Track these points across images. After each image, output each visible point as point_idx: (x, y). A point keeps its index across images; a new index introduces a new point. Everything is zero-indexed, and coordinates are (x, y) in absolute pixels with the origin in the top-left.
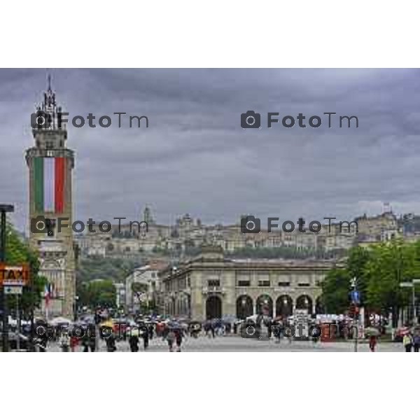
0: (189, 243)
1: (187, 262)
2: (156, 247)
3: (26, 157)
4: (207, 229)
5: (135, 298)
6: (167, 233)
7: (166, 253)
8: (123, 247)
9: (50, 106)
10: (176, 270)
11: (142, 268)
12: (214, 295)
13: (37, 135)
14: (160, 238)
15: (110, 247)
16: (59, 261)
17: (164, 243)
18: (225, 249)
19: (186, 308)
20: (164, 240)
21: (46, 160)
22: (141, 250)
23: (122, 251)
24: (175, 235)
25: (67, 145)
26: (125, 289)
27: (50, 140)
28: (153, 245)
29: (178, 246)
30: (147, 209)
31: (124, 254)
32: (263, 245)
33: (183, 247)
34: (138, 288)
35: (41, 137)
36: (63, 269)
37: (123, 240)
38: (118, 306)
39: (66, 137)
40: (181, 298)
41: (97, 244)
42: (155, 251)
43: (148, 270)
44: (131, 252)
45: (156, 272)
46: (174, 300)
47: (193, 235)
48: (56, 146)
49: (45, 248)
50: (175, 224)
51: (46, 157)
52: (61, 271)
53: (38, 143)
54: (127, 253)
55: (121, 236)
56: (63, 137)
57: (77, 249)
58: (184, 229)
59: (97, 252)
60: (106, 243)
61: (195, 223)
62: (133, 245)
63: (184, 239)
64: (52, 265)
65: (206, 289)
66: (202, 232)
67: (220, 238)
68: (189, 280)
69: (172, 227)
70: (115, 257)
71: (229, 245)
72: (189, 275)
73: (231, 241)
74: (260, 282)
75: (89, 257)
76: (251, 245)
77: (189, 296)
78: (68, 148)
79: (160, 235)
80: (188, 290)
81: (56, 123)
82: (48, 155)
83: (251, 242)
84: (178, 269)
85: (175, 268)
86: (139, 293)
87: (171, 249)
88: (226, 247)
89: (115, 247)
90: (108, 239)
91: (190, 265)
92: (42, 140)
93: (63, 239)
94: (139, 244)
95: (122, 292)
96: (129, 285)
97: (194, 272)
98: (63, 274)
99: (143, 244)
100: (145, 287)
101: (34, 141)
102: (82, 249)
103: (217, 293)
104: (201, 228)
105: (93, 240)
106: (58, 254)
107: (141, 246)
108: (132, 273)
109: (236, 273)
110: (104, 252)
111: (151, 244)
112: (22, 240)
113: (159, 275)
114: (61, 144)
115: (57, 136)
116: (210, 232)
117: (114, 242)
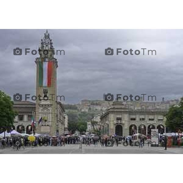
8: (94, 109)
12: (119, 124)
15: (90, 109)
19: (107, 131)
37: (94, 106)
41: (85, 107)
55: (94, 104)
59: (85, 110)
60: (88, 107)
62: (98, 108)
67: (132, 105)
70: (91, 113)
75: (82, 112)
76: (143, 108)
77: (108, 125)
83: (143, 107)
89: (92, 109)
90: (89, 106)
105: (83, 106)
109: (129, 114)
117: (92, 107)
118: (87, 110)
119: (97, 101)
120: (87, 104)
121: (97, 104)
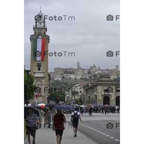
0: (95, 76)
2: (81, 78)
3: (30, 38)
4: (102, 70)
5: (73, 97)
6: (86, 72)
7: (85, 80)
8: (68, 77)
12: (106, 95)
13: (35, 30)
14: (83, 74)
16: (42, 80)
19: (95, 101)
20: (85, 75)
21: (38, 39)
22: (75, 79)
24: (89, 73)
26: (68, 94)
27: (40, 32)
28: (80, 77)
29: (91, 77)
30: (78, 62)
31: (69, 80)
33: (92, 77)
34: (74, 93)
35: (37, 31)
36: (44, 84)
37: (68, 75)
38: (66, 101)
39: (46, 31)
40: (92, 96)
41: (58, 76)
42: (81, 79)
43: (78, 86)
45: (82, 87)
46: (89, 97)
47: (96, 73)
48: (43, 34)
49: (37, 75)
51: (38, 38)
53: (35, 33)
54: (70, 80)
55: (67, 73)
58: (93, 71)
59: (58, 79)
61: (97, 68)
62: (72, 76)
63: (93, 74)
64: (39, 82)
65: (103, 93)
66: (100, 72)
68: (96, 89)
69: (88, 70)
70: (65, 81)
72: (96, 87)
73: (112, 75)
75: (54, 81)
77: (96, 96)
80: (95, 93)
81: (43, 25)
82: (39, 37)
84: (92, 85)
85: (90, 84)
86: (75, 95)
87: (88, 78)
89: (65, 77)
90: (62, 74)
91: (96, 83)
93: (44, 71)
95: (68, 95)
96: (70, 92)
97: (98, 85)
98: (43, 86)
100: (77, 93)
102: (52, 78)
103: (107, 94)
105: (57, 74)
106: (41, 78)
107: (76, 77)
108: (72, 87)
109: (116, 87)
110: (61, 80)
111: (80, 76)
114: (45, 33)
116: (103, 72)
117: (65, 75)
118: (60, 79)
119: (71, 69)
120: (59, 73)
121: (71, 73)
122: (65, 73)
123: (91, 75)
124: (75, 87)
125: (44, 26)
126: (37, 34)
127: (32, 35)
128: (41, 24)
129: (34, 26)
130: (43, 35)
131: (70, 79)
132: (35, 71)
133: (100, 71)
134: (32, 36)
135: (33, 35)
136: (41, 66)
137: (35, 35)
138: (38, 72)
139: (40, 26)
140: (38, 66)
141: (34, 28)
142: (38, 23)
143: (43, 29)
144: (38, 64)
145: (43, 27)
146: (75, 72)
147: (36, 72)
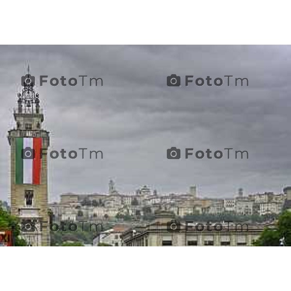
0: (147, 209)
1: (145, 225)
2: (118, 214)
3: (8, 137)
4: (162, 198)
6: (128, 201)
7: (127, 218)
8: (90, 213)
9: (28, 93)
10: (135, 233)
11: (108, 231)
13: (17, 118)
14: (122, 206)
15: (80, 214)
16: (36, 225)
17: (125, 210)
18: (176, 215)
20: (125, 207)
21: (25, 139)
22: (106, 216)
23: (90, 216)
24: (135, 203)
25: (43, 127)
27: (29, 123)
28: (116, 212)
29: (138, 212)
30: (111, 181)
31: (92, 219)
32: (208, 211)
33: (142, 213)
35: (21, 120)
36: (39, 232)
37: (91, 208)
39: (42, 120)
41: (69, 211)
42: (118, 216)
43: (112, 232)
44: (97, 218)
45: (119, 235)
47: (150, 203)
48: (34, 127)
49: (25, 215)
50: (135, 194)
51: (26, 137)
52: (37, 234)
53: (18, 125)
56: (40, 120)
57: (51, 216)
58: (142, 199)
59: (69, 218)
60: (77, 210)
61: (152, 194)
62: (99, 211)
63: (142, 206)
66: (158, 201)
67: (173, 205)
68: (147, 241)
69: (132, 197)
71: (180, 211)
72: (146, 237)
73: (181, 208)
74: (206, 241)
76: (198, 211)
78: (44, 129)
79: (122, 204)
81: (35, 108)
82: (27, 135)
83: (197, 208)
84: (137, 232)
85: (134, 231)
87: (132, 215)
88: (178, 213)
89: (84, 214)
90: (77, 207)
91: (147, 229)
92: (22, 123)
93: (40, 207)
94: (104, 211)
97: (151, 234)
98: (39, 237)
99: (107, 211)
101: (15, 123)
102: (56, 215)
104: (157, 198)
105: (65, 207)
106: (35, 220)
107: (106, 213)
108: (99, 235)
109: (186, 235)
110: (75, 218)
112: (4, 209)
113: (121, 237)
114: (38, 126)
115: (35, 119)
117: (84, 209)
119: (96, 195)
120: (72, 204)
121: (95, 204)
122: (83, 205)
123: (138, 208)
124: (105, 235)
125: (37, 111)
126: (23, 127)
127: (12, 131)
128: (30, 106)
129: (15, 111)
130: (36, 130)
131: (95, 218)
132: (21, 207)
133: (156, 200)
134: (12, 133)
135: (14, 130)
136: (32, 195)
137: (17, 130)
138: (26, 208)
139: (29, 109)
140: (27, 196)
141: (15, 115)
142: (23, 104)
143: (35, 116)
144: (26, 191)
145: (35, 112)
146: (106, 203)
147: (22, 209)
